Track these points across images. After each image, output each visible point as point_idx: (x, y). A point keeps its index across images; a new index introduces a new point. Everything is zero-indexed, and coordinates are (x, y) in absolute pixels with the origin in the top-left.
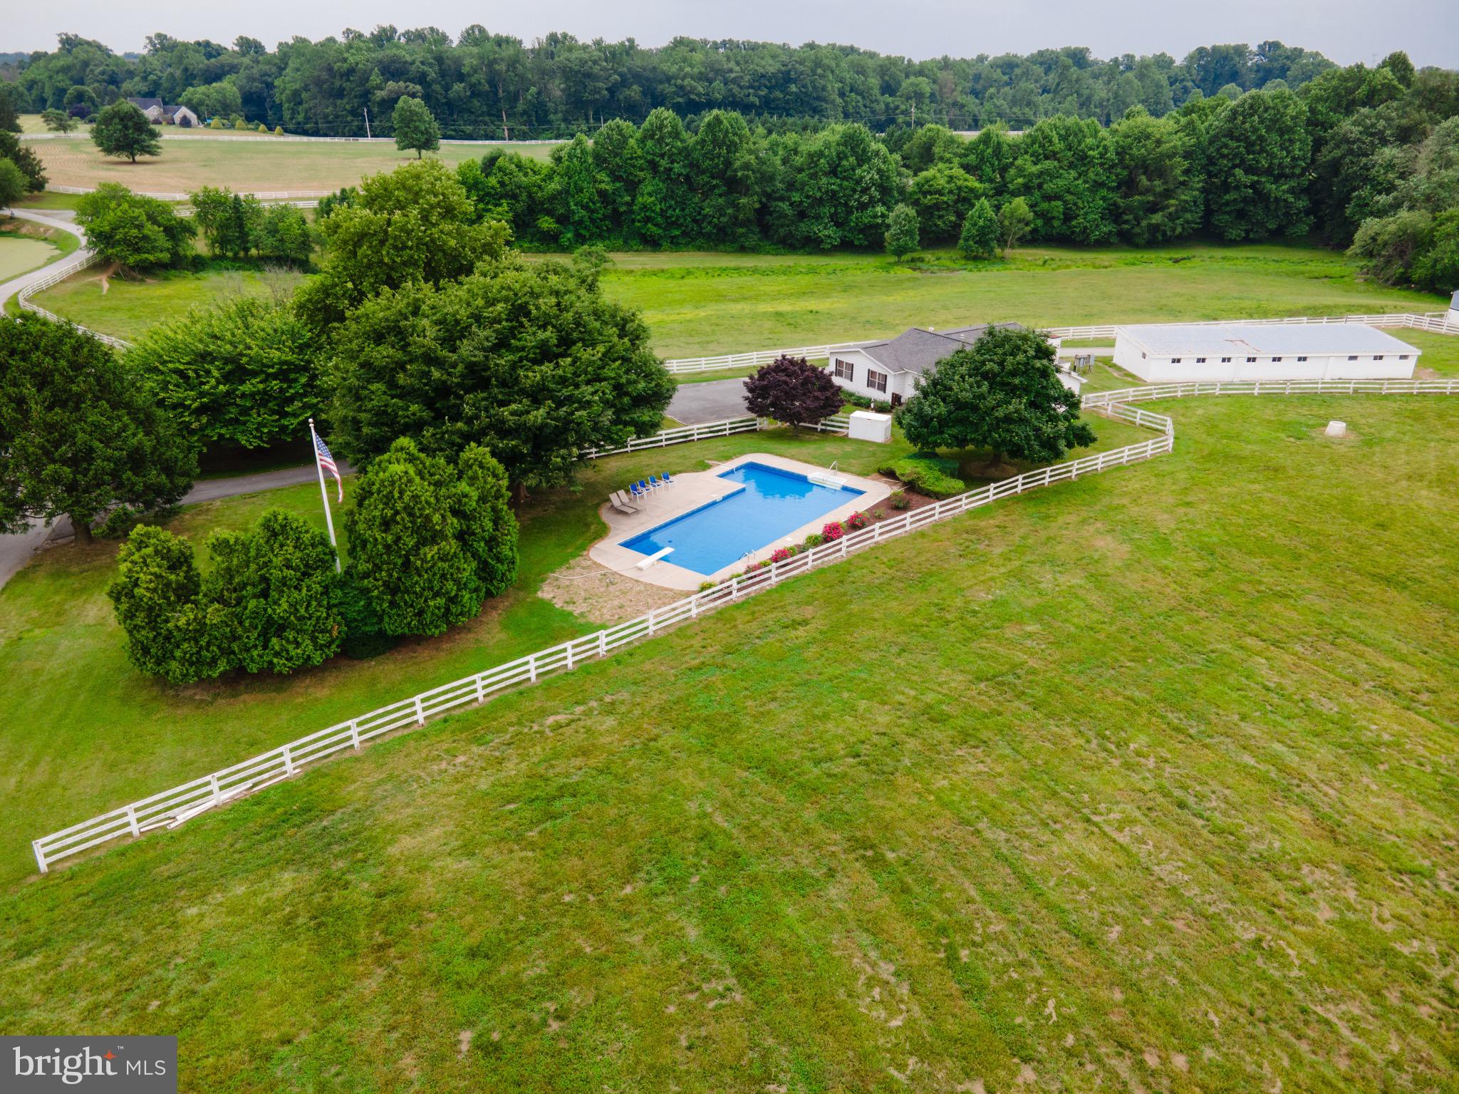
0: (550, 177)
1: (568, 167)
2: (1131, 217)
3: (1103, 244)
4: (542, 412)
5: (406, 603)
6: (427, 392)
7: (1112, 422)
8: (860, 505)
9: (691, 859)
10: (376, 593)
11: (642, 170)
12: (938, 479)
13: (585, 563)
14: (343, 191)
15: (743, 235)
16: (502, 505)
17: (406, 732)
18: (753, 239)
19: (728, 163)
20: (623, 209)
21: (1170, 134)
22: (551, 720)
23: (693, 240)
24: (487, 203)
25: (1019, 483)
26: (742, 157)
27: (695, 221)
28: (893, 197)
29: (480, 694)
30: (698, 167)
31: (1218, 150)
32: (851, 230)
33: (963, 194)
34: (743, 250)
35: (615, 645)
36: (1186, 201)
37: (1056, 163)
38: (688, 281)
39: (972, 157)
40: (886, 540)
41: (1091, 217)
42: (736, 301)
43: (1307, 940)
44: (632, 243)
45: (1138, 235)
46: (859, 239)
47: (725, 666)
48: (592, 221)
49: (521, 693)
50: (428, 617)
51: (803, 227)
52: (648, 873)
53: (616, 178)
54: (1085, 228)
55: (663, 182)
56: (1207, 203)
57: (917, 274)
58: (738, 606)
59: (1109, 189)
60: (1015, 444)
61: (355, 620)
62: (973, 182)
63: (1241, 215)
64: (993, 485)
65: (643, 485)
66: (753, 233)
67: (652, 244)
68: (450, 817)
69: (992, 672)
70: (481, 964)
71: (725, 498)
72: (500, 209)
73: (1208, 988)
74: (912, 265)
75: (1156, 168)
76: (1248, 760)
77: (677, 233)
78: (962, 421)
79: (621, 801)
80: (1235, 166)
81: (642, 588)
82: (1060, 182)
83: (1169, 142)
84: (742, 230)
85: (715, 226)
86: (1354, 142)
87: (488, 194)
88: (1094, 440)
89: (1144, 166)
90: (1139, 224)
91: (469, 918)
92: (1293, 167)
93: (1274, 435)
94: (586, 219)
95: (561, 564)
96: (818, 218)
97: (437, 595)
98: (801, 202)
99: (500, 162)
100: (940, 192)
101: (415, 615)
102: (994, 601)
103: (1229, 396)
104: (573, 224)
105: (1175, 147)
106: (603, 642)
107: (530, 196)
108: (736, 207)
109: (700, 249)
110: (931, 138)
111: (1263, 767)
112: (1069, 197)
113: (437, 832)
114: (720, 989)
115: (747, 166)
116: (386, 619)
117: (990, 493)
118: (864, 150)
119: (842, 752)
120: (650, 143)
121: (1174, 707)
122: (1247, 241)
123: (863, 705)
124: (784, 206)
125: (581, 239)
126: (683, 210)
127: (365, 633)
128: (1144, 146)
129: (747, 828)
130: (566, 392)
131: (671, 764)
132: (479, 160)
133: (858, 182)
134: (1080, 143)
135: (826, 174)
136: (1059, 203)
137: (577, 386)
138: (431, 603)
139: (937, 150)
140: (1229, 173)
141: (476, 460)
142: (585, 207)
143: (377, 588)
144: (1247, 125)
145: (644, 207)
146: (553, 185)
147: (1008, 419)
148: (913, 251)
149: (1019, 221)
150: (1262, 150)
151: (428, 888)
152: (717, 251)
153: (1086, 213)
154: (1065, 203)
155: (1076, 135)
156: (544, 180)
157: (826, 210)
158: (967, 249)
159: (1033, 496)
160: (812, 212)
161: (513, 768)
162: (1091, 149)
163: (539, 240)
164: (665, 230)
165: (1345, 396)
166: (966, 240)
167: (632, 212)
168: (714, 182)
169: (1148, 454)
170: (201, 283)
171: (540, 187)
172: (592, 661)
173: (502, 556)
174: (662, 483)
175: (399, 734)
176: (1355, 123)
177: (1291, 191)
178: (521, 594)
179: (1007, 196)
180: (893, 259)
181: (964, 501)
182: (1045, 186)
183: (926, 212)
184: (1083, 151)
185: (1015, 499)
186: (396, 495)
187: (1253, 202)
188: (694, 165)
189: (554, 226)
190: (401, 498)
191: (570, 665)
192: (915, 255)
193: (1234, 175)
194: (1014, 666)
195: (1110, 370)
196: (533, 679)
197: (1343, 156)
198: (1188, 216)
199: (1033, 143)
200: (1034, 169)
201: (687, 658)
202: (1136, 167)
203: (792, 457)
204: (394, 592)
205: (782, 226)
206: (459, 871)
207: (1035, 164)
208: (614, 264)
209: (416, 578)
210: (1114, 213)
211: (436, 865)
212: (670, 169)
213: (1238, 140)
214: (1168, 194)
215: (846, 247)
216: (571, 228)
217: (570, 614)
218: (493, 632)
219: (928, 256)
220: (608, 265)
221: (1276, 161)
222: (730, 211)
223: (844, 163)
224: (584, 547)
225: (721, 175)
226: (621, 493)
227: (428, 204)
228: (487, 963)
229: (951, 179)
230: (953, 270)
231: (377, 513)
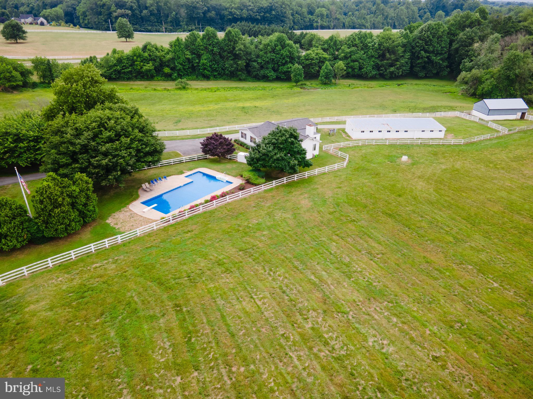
0: (168, 53)
1: (175, 49)
2: (383, 68)
3: (373, 78)
4: (106, 161)
5: (51, 227)
6: (69, 154)
7: (332, 156)
8: (228, 188)
9: (121, 311)
10: (39, 224)
11: (202, 50)
12: (256, 179)
13: (126, 210)
14: (91, 57)
15: (241, 75)
16: (90, 193)
17: (45, 270)
18: (244, 76)
19: (234, 48)
20: (195, 65)
21: (397, 38)
22: (94, 266)
23: (222, 76)
24: (144, 63)
25: (285, 180)
26: (239, 46)
27: (222, 69)
28: (295, 61)
29: (73, 257)
30: (223, 49)
31: (416, 44)
32: (280, 73)
33: (321, 60)
34: (240, 80)
35: (124, 240)
36: (403, 63)
37: (356, 48)
38: (218, 93)
39: (326, 45)
40: (232, 201)
41: (368, 68)
42: (231, 101)
43: (300, 334)
44: (199, 77)
45: (386, 75)
46: (283, 76)
47: (159, 247)
48: (184, 69)
49: (88, 256)
50: (59, 231)
51: (262, 72)
52: (106, 315)
53: (192, 53)
54: (367, 72)
55: (211, 55)
56: (411, 63)
57: (302, 90)
58: (172, 225)
59: (375, 58)
60: (281, 168)
61: (34, 233)
62: (326, 55)
63: (424, 68)
64: (274, 181)
65: (156, 181)
66: (244, 74)
67: (207, 78)
68: (49, 298)
69: (245, 248)
70: (42, 345)
71: (184, 185)
72: (149, 65)
73: (261, 348)
74: (302, 86)
75: (392, 51)
76: (313, 277)
77: (216, 74)
78: (264, 160)
79: (106, 292)
80: (421, 50)
81: (142, 219)
82: (357, 55)
83: (397, 41)
84: (240, 73)
85: (230, 71)
86: (463, 42)
87: (144, 59)
88: (311, 165)
89: (388, 50)
90: (386, 71)
91: (43, 331)
92: (442, 51)
93: (384, 160)
94: (182, 68)
95: (118, 210)
96: (267, 68)
97: (62, 224)
98: (261, 63)
99: (148, 47)
100: (312, 59)
101: (54, 231)
102: (257, 223)
103: (378, 145)
104: (177, 70)
105: (399, 43)
106: (119, 238)
107: (160, 60)
108: (238, 65)
109: (224, 79)
110: (312, 38)
111: (315, 280)
112: (361, 61)
113: (43, 303)
114: (114, 351)
115: (240, 50)
116: (45, 232)
117: (274, 184)
118: (284, 43)
119: (184, 276)
120: (205, 41)
121: (298, 260)
122: (426, 77)
123: (198, 260)
124: (255, 64)
125: (180, 76)
126: (218, 65)
127: (37, 237)
128: (389, 42)
129: (143, 301)
130: (117, 153)
131: (128, 280)
132: (141, 46)
133: (282, 55)
134: (365, 40)
135: (270, 52)
136: (357, 63)
137: (121, 151)
138: (59, 227)
139: (314, 43)
140: (419, 53)
141: (79, 178)
142: (181, 64)
143: (40, 222)
144: (426, 35)
145: (203, 64)
146: (169, 56)
147: (278, 159)
148: (301, 81)
149: (341, 70)
150: (431, 44)
151: (34, 322)
152: (231, 80)
153: (367, 67)
154: (359, 63)
155: (364, 38)
156: (166, 54)
157: (270, 66)
158: (322, 80)
159: (289, 185)
160: (265, 66)
161: (77, 282)
162: (369, 43)
163: (165, 76)
164: (211, 72)
165: (417, 145)
166: (322, 77)
167: (199, 66)
168: (229, 55)
169: (336, 168)
170: (34, 93)
171: (164, 57)
172: (115, 245)
173: (89, 210)
174: (163, 180)
175: (42, 271)
176: (464, 35)
177: (441, 59)
178: (101, 221)
179: (338, 60)
180: (294, 84)
181: (263, 187)
182: (352, 57)
183: (306, 67)
184: (366, 44)
185: (283, 186)
186: (44, 192)
187: (428, 63)
188: (221, 49)
189: (169, 71)
190: (46, 193)
191: (107, 247)
192: (303, 83)
193: (420, 53)
194: (254, 246)
195: (343, 134)
196: (93, 251)
197: (459, 47)
198: (404, 68)
199: (349, 40)
200: (348, 50)
201: (147, 244)
202: (385, 50)
203: (214, 170)
204: (47, 223)
205: (255, 71)
206: (45, 316)
207: (349, 48)
208: (191, 86)
209: (53, 219)
210: (377, 67)
211: (39, 314)
212: (213, 50)
213: (422, 40)
214: (397, 60)
215: (278, 79)
216: (176, 72)
217: (115, 228)
218: (87, 234)
219: (308, 83)
220: (189, 86)
221: (435, 48)
222: (235, 66)
223: (277, 48)
224: (128, 204)
225: (231, 52)
226: (147, 184)
227: (86, 81)
228: (44, 344)
229: (317, 54)
230: (317, 88)
231: (38, 198)
